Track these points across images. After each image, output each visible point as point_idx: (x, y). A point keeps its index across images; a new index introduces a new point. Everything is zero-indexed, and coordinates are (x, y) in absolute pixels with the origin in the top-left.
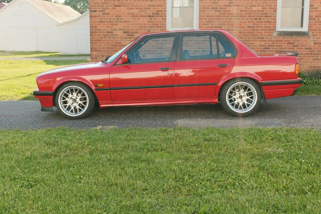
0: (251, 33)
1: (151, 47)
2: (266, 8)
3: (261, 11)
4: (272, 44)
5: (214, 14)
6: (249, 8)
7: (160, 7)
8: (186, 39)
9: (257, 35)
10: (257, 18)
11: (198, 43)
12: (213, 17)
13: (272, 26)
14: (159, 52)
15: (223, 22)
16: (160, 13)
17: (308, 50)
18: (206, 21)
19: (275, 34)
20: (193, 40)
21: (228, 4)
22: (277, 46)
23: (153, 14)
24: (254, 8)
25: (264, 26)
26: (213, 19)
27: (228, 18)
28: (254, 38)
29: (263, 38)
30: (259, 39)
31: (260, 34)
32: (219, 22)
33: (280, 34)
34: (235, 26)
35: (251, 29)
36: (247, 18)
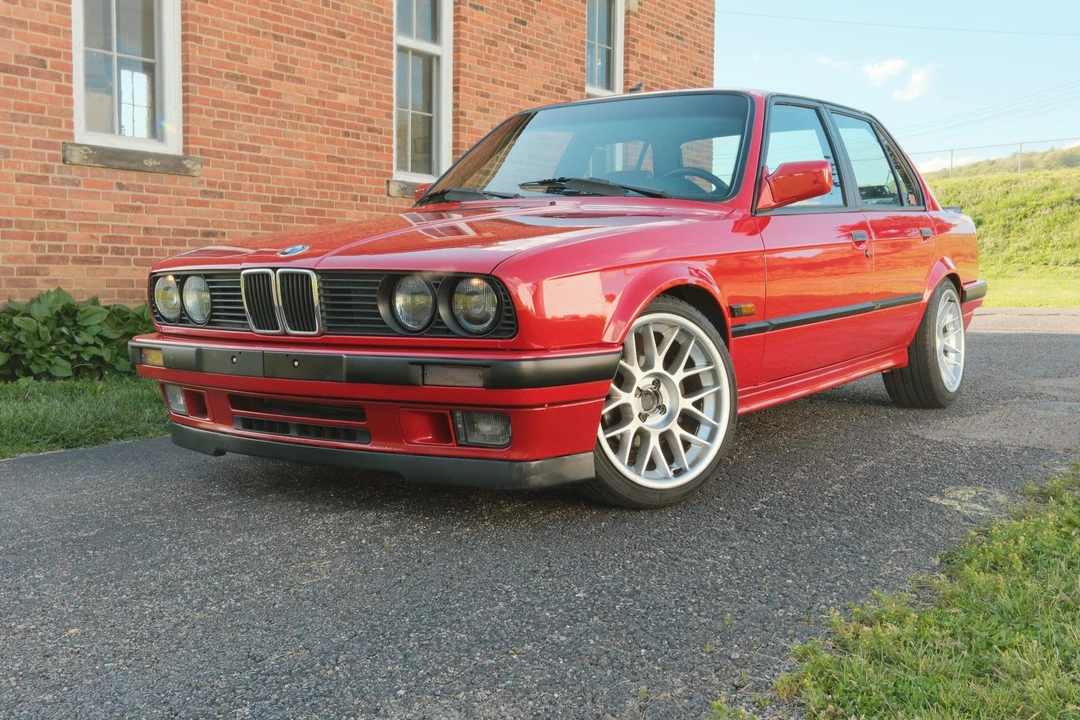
0: (336, 178)
1: (14, 206)
2: (369, 104)
3: (358, 110)
5: (235, 98)
6: (329, 96)
7: (48, 36)
8: (149, 184)
9: (351, 188)
10: (350, 131)
11: (190, 203)
12: (233, 108)
13: (384, 162)
14: (47, 230)
15: (263, 131)
16: (48, 60)
18: (212, 119)
19: (394, 189)
20: (172, 186)
21: (272, 70)
23: (18, 58)
24: (342, 98)
25: (365, 159)
26: (233, 116)
27: (277, 119)
28: (343, 197)
29: (365, 199)
30: (354, 203)
31: (358, 185)
32: (252, 130)
33: (404, 189)
34: (295, 149)
35: (337, 165)
36: (326, 126)
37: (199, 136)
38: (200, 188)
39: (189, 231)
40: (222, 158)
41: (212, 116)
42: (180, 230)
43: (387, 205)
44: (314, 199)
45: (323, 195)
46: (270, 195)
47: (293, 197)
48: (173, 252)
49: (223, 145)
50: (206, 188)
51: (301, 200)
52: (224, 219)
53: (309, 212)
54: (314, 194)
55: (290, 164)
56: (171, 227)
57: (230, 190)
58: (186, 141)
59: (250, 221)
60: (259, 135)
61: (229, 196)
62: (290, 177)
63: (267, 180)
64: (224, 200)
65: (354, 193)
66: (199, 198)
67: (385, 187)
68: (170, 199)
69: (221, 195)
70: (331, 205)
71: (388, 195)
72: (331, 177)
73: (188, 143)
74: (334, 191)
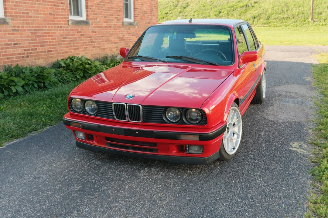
0: (53, 21)
4: (68, 33)
10: (56, 4)
11: (9, 34)
13: (66, 14)
15: (29, 7)
17: (89, 38)
19: (70, 23)
20: (3, 29)
22: (71, 35)
25: (61, 13)
27: (33, 2)
28: (55, 27)
29: (61, 27)
30: (58, 28)
31: (59, 22)
32: (26, 6)
33: (73, 23)
34: (40, 12)
35: (52, 16)
36: (48, 3)
37: (10, 10)
38: (11, 29)
39: (9, 44)
40: (17, 17)
41: (13, 3)
42: (6, 44)
43: (68, 28)
44: (46, 29)
45: (49, 27)
46: (33, 29)
47: (40, 29)
48: (5, 52)
49: (17, 13)
50: (13, 28)
51: (42, 29)
52: (20, 38)
53: (45, 33)
54: (46, 27)
55: (38, 17)
56: (3, 43)
57: (21, 28)
58: (5, 12)
59: (28, 38)
60: (28, 8)
61: (21, 30)
62: (39, 22)
63: (32, 24)
64: (19, 32)
65: (58, 25)
66: (12, 32)
67: (67, 22)
68: (2, 33)
69: (18, 30)
70: (51, 30)
71: (68, 25)
72: (51, 21)
73: (6, 13)
74: (52, 25)
